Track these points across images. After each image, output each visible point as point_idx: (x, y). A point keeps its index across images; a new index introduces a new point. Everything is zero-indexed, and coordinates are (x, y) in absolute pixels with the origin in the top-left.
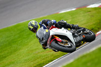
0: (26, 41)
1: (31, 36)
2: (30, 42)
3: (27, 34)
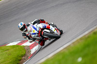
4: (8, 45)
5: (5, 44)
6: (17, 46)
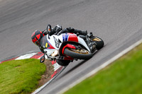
4: (18, 59)
5: (13, 58)
6: (32, 59)
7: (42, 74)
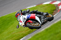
0: (7, 27)
1: (10, 23)
2: (9, 27)
3: (7, 22)
7: (54, 10)
